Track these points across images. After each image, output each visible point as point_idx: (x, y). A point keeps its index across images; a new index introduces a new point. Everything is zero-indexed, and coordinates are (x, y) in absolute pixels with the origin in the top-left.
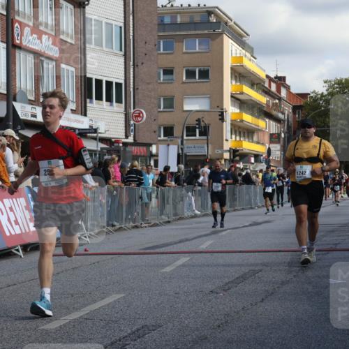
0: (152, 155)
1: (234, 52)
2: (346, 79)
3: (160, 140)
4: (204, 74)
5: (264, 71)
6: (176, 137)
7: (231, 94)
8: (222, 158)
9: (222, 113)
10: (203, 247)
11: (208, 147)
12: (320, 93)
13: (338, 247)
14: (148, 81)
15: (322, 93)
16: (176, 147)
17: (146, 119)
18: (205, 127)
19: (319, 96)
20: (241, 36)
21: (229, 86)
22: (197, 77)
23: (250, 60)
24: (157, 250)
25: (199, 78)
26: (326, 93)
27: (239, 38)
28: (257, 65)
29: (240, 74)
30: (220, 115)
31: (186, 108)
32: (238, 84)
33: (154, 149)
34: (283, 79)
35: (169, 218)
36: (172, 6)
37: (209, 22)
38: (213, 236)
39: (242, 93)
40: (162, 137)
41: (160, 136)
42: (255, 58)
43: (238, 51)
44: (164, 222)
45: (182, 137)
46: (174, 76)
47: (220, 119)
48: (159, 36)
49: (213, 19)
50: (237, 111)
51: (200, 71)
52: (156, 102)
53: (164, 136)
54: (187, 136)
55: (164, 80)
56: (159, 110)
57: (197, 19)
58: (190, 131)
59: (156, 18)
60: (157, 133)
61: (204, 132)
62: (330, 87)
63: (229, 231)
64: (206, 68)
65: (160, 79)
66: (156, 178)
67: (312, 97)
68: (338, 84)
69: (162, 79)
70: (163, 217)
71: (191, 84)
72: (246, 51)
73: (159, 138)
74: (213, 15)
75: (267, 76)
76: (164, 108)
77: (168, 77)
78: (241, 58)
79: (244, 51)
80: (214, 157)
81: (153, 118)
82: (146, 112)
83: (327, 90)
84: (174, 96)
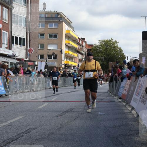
0: (35, 65)
1: (67, 28)
2: (107, 40)
3: (38, 60)
4: (56, 36)
5: (77, 36)
6: (44, 59)
7: (65, 44)
8: (61, 67)
9: (62, 50)
10: (53, 100)
11: (56, 63)
12: (97, 45)
13: (102, 101)
14: (35, 38)
15: (98, 45)
16: (44, 62)
17: (33, 53)
18: (55, 55)
19: (97, 46)
20: (70, 23)
21: (64, 41)
22: (53, 37)
23: (73, 32)
24: (36, 100)
25: (54, 38)
26: (99, 45)
28: (75, 34)
29: (68, 37)
31: (49, 48)
32: (68, 40)
33: (36, 63)
34: (84, 39)
35: (41, 89)
36: (45, 11)
37: (58, 17)
38: (57, 96)
39: (69, 44)
40: (39, 59)
41: (39, 58)
42: (74, 31)
43: (68, 28)
44: (39, 90)
45: (47, 59)
46: (45, 37)
47: (61, 53)
49: (59, 16)
50: (67, 50)
51: (54, 35)
52: (37, 46)
54: (48, 59)
55: (41, 38)
57: (54, 16)
58: (50, 57)
60: (38, 57)
61: (55, 57)
62: (101, 43)
63: (63, 94)
64: (56, 34)
67: (94, 46)
68: (104, 42)
69: (40, 37)
71: (51, 40)
75: (78, 38)
76: (40, 48)
78: (69, 31)
79: (70, 29)
80: (58, 67)
81: (36, 52)
82: (34, 49)
83: (100, 44)
84: (44, 44)
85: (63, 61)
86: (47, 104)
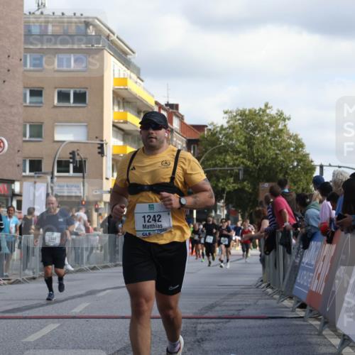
0: (14, 195)
1: (116, 72)
2: (250, 111)
3: (24, 176)
4: (81, 97)
5: (153, 96)
6: (45, 173)
7: (113, 122)
8: (101, 200)
9: (102, 145)
10: (77, 311)
11: (84, 186)
12: (220, 125)
14: (11, 104)
15: (222, 126)
16: (45, 185)
17: (8, 150)
18: (81, 162)
19: (218, 129)
20: (126, 54)
21: (111, 113)
22: (72, 100)
23: (136, 82)
24: (19, 314)
25: (74, 102)
26: (226, 125)
27: (123, 56)
28: (144, 88)
29: (124, 99)
30: (99, 148)
31: (58, 137)
32: (122, 111)
33: (17, 187)
34: (175, 107)
35: (34, 273)
36: (42, 13)
37: (86, 35)
38: (90, 297)
39: (126, 122)
40: (28, 173)
41: (25, 171)
42: (142, 81)
43: (122, 72)
44: (27, 279)
45: (52, 173)
46: (43, 99)
47: (99, 153)
48: (25, 48)
49: (91, 31)
50: (120, 143)
51: (75, 94)
52: (20, 128)
53: (30, 171)
54: (58, 172)
55: (30, 103)
56: (24, 139)
57: (73, 30)
58: (63, 166)
59: (22, 26)
60: (21, 167)
61: (80, 168)
62: (231, 118)
63: (108, 291)
64: (83, 90)
65: (25, 101)
66: (19, 223)
67: (210, 130)
68: (241, 116)
69: (28, 100)
70: (27, 272)
71: (64, 109)
72: (131, 71)
73: (24, 174)
74: (91, 27)
75: (157, 103)
76: (31, 136)
77: (35, 99)
78: (125, 79)
79: (129, 72)
80: (92, 199)
81: (16, 149)
82: (8, 141)
83: (228, 122)
84: (42, 123)
85: (107, 179)
86: (58, 325)
